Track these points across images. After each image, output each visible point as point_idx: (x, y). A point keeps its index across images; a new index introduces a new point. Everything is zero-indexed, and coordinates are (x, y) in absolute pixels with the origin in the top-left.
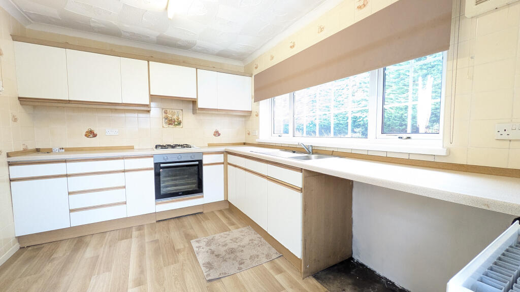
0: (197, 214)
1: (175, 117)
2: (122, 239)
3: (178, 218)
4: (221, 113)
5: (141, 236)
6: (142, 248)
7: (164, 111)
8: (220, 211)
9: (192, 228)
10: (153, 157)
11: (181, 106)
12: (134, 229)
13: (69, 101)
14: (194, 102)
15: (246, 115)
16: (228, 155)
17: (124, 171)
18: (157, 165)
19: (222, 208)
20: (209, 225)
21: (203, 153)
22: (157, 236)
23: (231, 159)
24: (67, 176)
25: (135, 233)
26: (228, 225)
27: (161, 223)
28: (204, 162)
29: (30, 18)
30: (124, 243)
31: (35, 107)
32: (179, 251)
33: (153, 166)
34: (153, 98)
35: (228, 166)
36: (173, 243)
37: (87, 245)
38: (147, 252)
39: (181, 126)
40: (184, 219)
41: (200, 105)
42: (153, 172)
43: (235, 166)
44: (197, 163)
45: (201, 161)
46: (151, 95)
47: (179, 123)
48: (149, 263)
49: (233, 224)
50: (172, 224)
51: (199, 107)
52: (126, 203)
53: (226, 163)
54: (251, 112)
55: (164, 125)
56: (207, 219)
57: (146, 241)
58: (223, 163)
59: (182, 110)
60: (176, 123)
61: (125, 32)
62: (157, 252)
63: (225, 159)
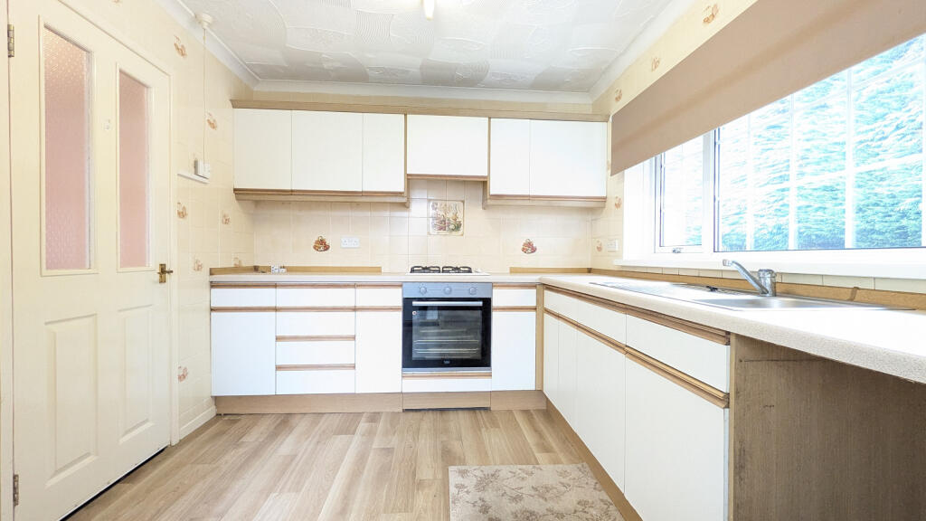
0: (478, 410)
1: (450, 215)
2: (340, 432)
3: (441, 410)
4: (535, 203)
5: (370, 434)
6: (361, 459)
7: (431, 204)
8: (526, 412)
9: (460, 439)
10: (401, 286)
11: (460, 193)
12: (363, 419)
13: (292, 191)
14: (483, 183)
15: (594, 207)
16: (547, 293)
17: (355, 309)
18: (407, 303)
19: (531, 406)
20: (495, 440)
21: (493, 285)
22: (394, 441)
23: (552, 300)
24: (276, 309)
25: (363, 426)
26: (534, 449)
27: (411, 414)
28: (494, 304)
29: (256, 74)
30: (340, 441)
31: (257, 203)
32: (420, 485)
33: (400, 304)
34: (411, 180)
35: (546, 315)
36: (416, 463)
37: (291, 430)
38: (365, 472)
39: (460, 232)
40: (452, 415)
41: (494, 189)
42: (399, 316)
43: (558, 316)
44: (480, 303)
45: (487, 302)
46: (408, 175)
47: (458, 227)
48: (361, 495)
49: (546, 449)
50: (428, 421)
51: (491, 193)
52: (354, 367)
53: (540, 309)
54: (604, 199)
55: (431, 230)
56: (494, 424)
57: (374, 447)
58: (535, 309)
59: (463, 202)
60: (452, 227)
61: (371, 69)
62: (383, 474)
63: (540, 299)
